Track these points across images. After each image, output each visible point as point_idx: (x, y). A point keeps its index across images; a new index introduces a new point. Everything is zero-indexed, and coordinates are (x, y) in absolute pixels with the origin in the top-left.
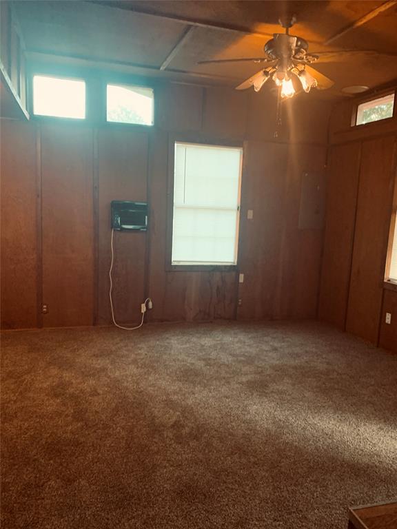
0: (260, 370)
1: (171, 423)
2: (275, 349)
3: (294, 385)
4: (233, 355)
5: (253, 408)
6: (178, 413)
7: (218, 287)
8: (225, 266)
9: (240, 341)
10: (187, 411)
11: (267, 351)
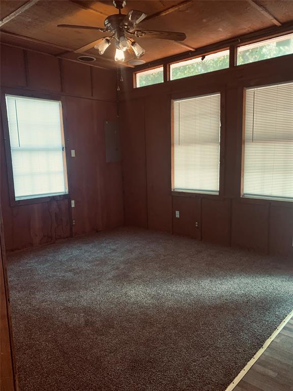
0: (115, 266)
1: (83, 323)
2: (114, 250)
3: (144, 270)
4: (89, 262)
5: (132, 293)
6: (82, 315)
7: (55, 213)
8: (60, 196)
9: (86, 251)
10: (87, 311)
11: (110, 253)
